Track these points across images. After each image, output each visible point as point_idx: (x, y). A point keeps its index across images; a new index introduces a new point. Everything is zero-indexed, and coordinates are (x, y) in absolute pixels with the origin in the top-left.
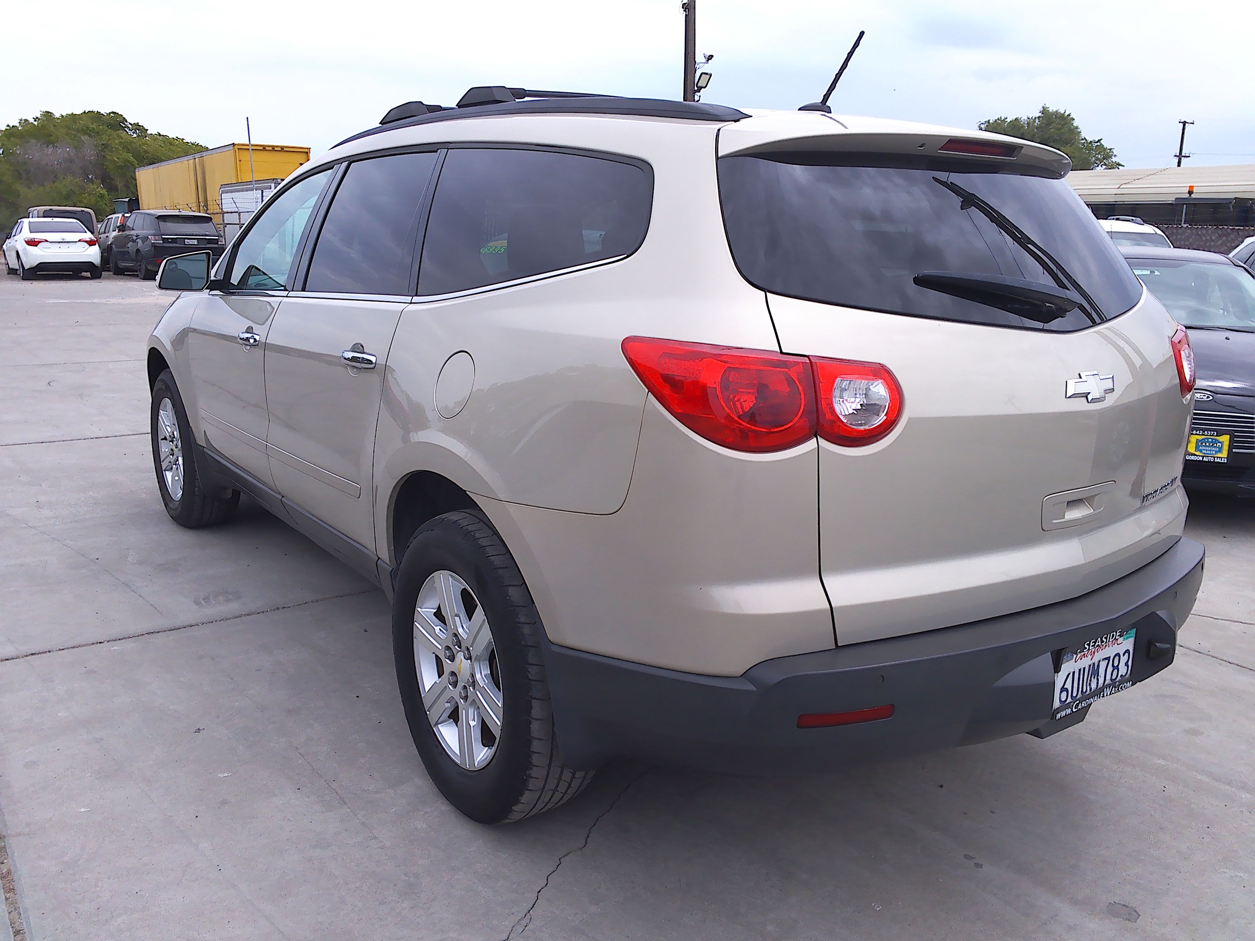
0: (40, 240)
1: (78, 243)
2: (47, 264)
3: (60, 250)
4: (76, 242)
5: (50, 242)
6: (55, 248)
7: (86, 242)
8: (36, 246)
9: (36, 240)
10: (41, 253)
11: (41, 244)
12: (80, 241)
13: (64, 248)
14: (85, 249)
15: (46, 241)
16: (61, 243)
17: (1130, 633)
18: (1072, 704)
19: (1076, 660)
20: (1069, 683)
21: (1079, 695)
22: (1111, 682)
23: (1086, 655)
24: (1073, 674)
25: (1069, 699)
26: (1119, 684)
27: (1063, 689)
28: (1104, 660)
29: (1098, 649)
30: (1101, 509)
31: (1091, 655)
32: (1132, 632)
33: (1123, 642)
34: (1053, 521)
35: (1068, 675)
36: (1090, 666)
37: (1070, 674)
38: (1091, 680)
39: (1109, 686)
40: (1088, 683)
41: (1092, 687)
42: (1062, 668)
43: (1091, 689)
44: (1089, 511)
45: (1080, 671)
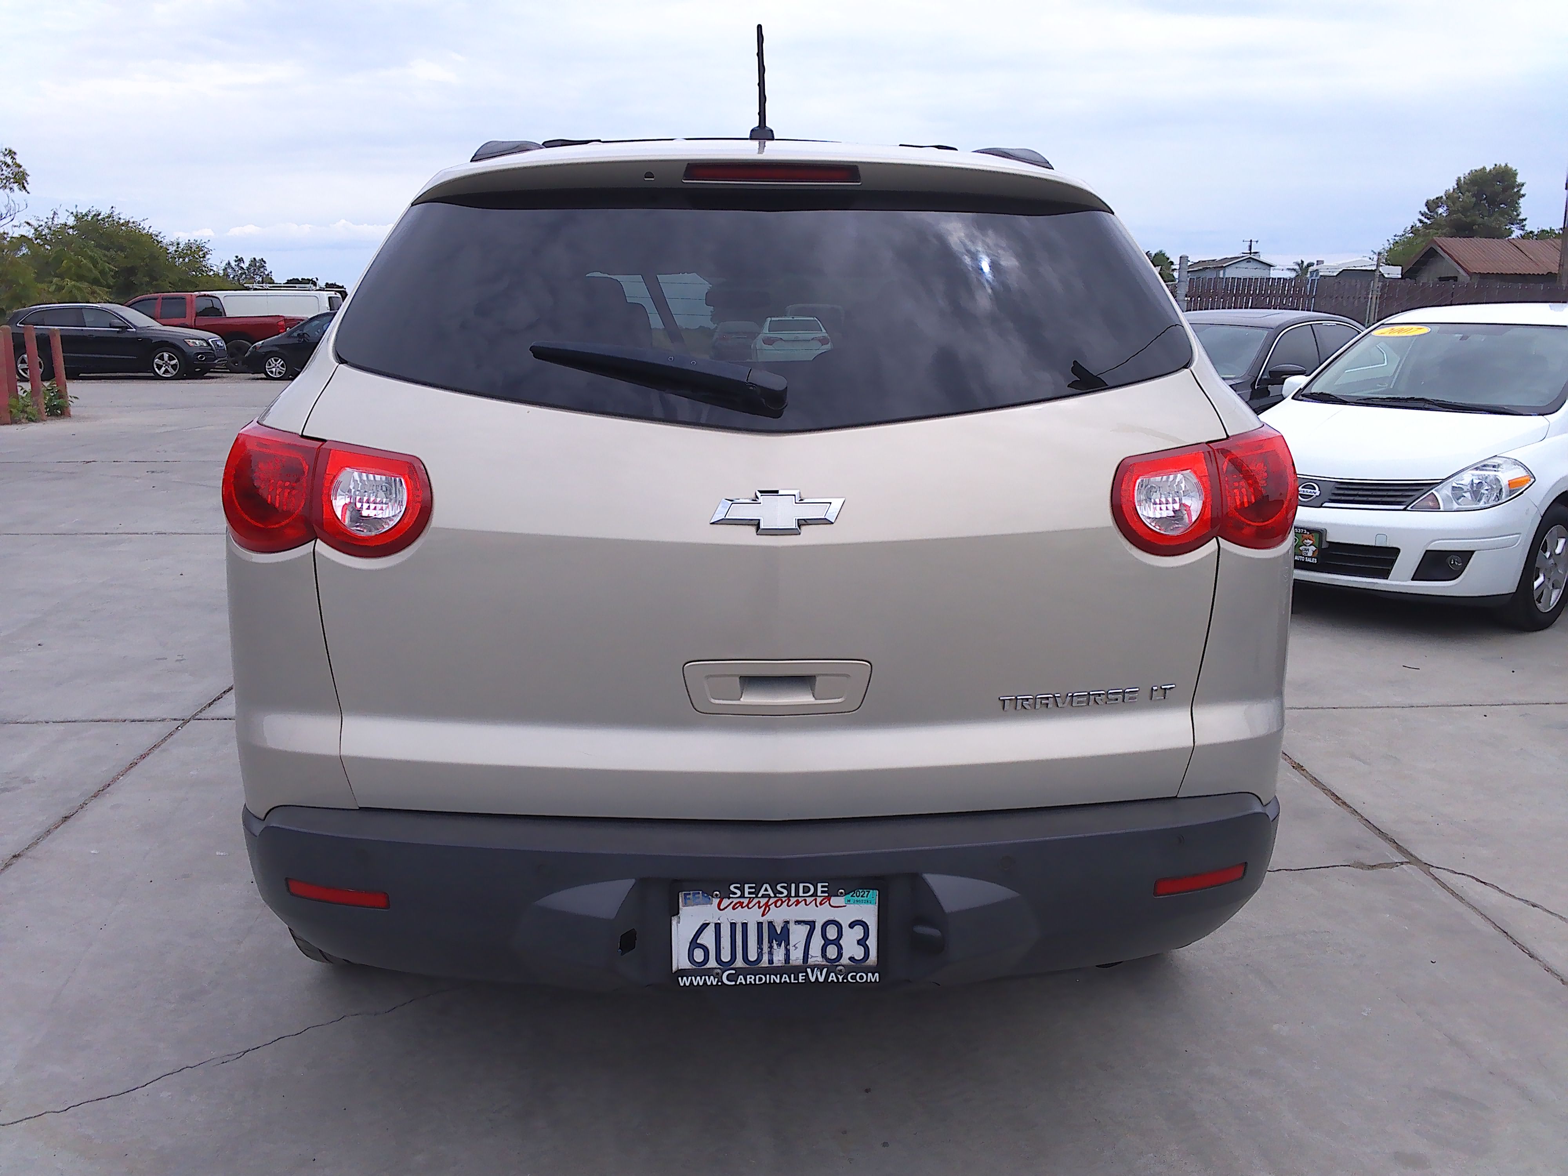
17: (862, 896)
18: (719, 971)
19: (722, 907)
20: (708, 939)
21: (739, 963)
22: (825, 963)
23: (747, 905)
24: (718, 926)
25: (712, 963)
26: (848, 969)
27: (694, 944)
28: (798, 922)
29: (776, 902)
30: (839, 700)
31: (760, 907)
32: (865, 895)
33: (845, 905)
34: (713, 701)
35: (705, 926)
36: (760, 925)
37: (708, 924)
38: (771, 947)
39: (821, 968)
40: (762, 949)
41: (775, 959)
42: (684, 911)
43: (771, 961)
44: (805, 698)
45: (733, 925)
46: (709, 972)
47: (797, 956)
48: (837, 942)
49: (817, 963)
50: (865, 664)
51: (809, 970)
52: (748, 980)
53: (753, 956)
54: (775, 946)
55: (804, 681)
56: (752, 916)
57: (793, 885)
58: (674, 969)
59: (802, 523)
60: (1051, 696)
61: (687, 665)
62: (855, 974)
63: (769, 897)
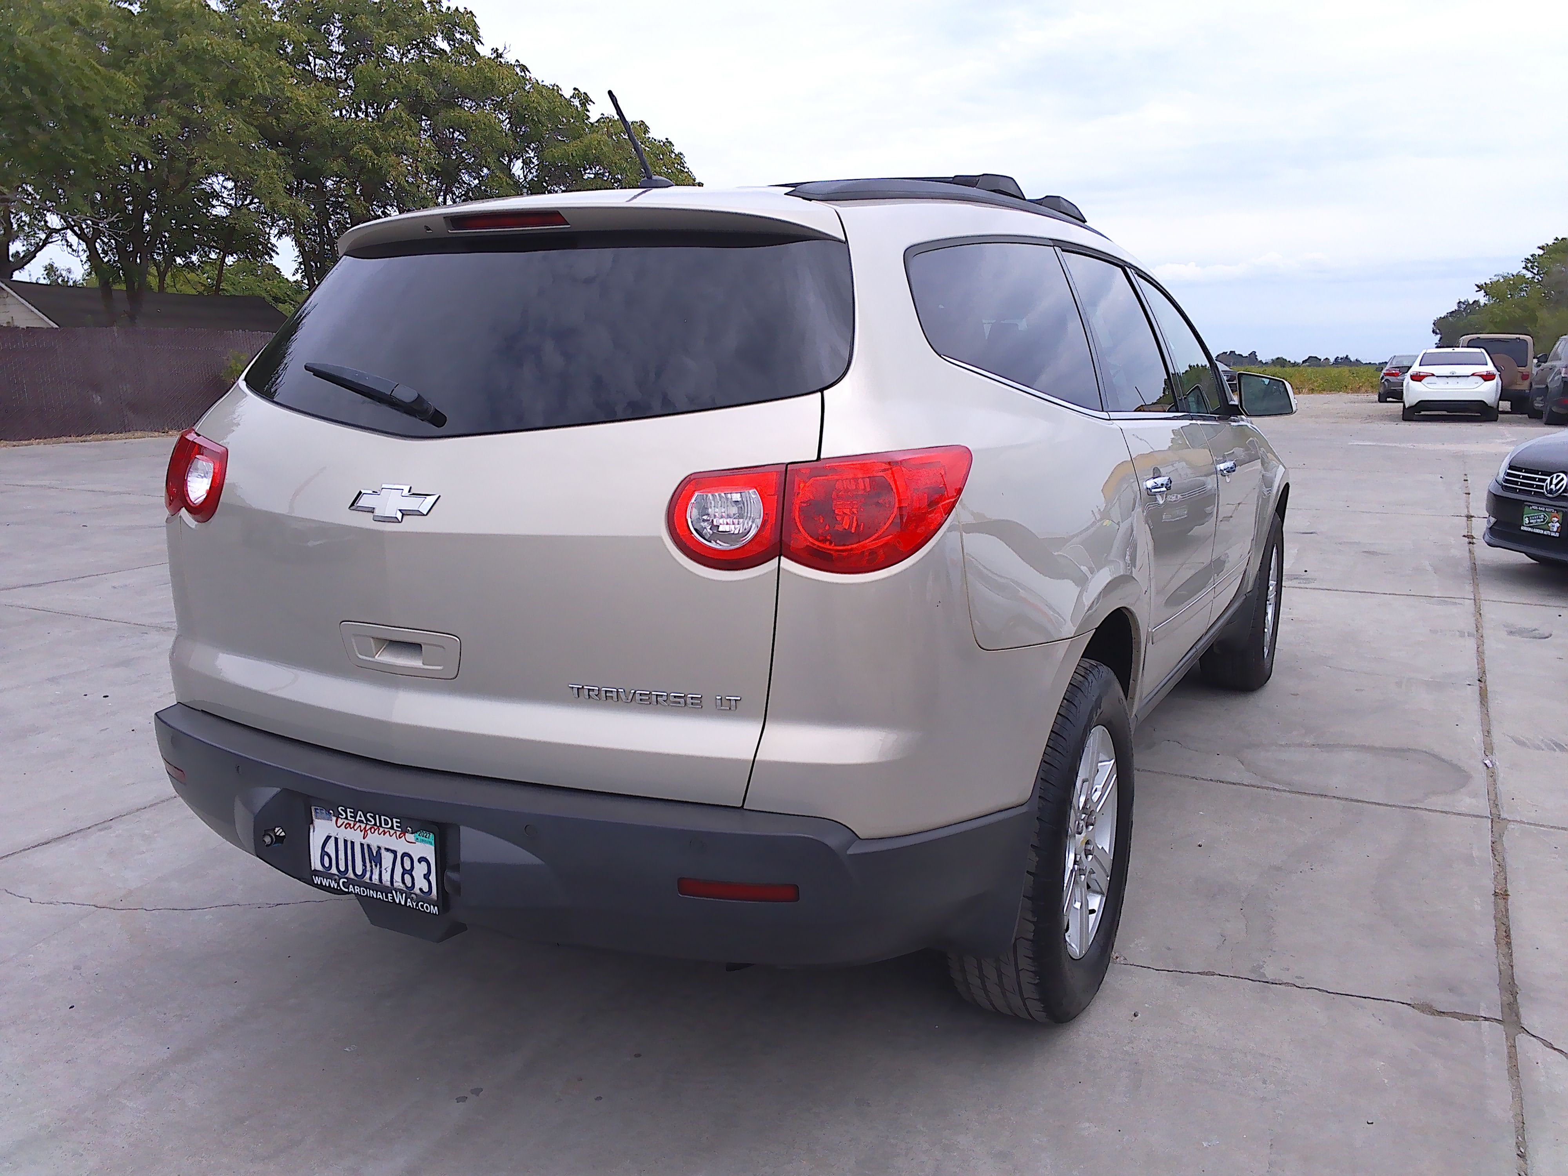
0: (1426, 374)
1: (1470, 378)
2: (1431, 403)
3: (1447, 386)
4: (1468, 376)
5: (1437, 376)
6: (1441, 384)
7: (1481, 376)
8: (1420, 381)
9: (1421, 374)
10: (1424, 389)
11: (1426, 379)
12: (1473, 375)
13: (1452, 384)
14: (1478, 385)
15: (1433, 375)
16: (1449, 378)
17: (426, 837)
18: (337, 877)
19: (339, 825)
20: (330, 848)
21: (351, 874)
22: (405, 889)
23: (353, 827)
24: (336, 839)
25: (334, 870)
26: (419, 899)
27: (324, 853)
28: (387, 850)
29: (370, 829)
30: (439, 668)
31: (361, 831)
32: (428, 836)
33: (414, 841)
34: (360, 656)
35: (329, 837)
36: (362, 845)
37: (331, 837)
38: (371, 866)
39: (402, 892)
40: (366, 867)
41: (373, 877)
42: (317, 822)
43: (371, 879)
44: (415, 663)
45: (346, 841)
46: (331, 876)
47: (386, 877)
48: (410, 872)
49: (399, 887)
50: (456, 640)
51: (394, 892)
52: (356, 890)
53: (359, 871)
54: (374, 867)
55: (414, 647)
56: (356, 836)
57: (377, 816)
58: (313, 869)
59: (404, 513)
60: (616, 690)
61: (343, 623)
62: (422, 903)
63: (362, 822)
